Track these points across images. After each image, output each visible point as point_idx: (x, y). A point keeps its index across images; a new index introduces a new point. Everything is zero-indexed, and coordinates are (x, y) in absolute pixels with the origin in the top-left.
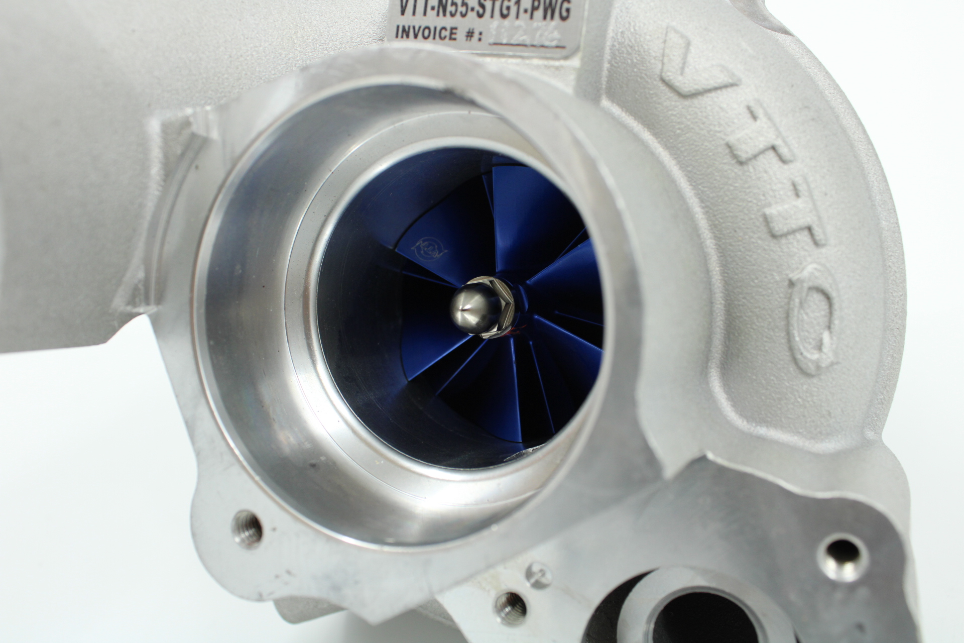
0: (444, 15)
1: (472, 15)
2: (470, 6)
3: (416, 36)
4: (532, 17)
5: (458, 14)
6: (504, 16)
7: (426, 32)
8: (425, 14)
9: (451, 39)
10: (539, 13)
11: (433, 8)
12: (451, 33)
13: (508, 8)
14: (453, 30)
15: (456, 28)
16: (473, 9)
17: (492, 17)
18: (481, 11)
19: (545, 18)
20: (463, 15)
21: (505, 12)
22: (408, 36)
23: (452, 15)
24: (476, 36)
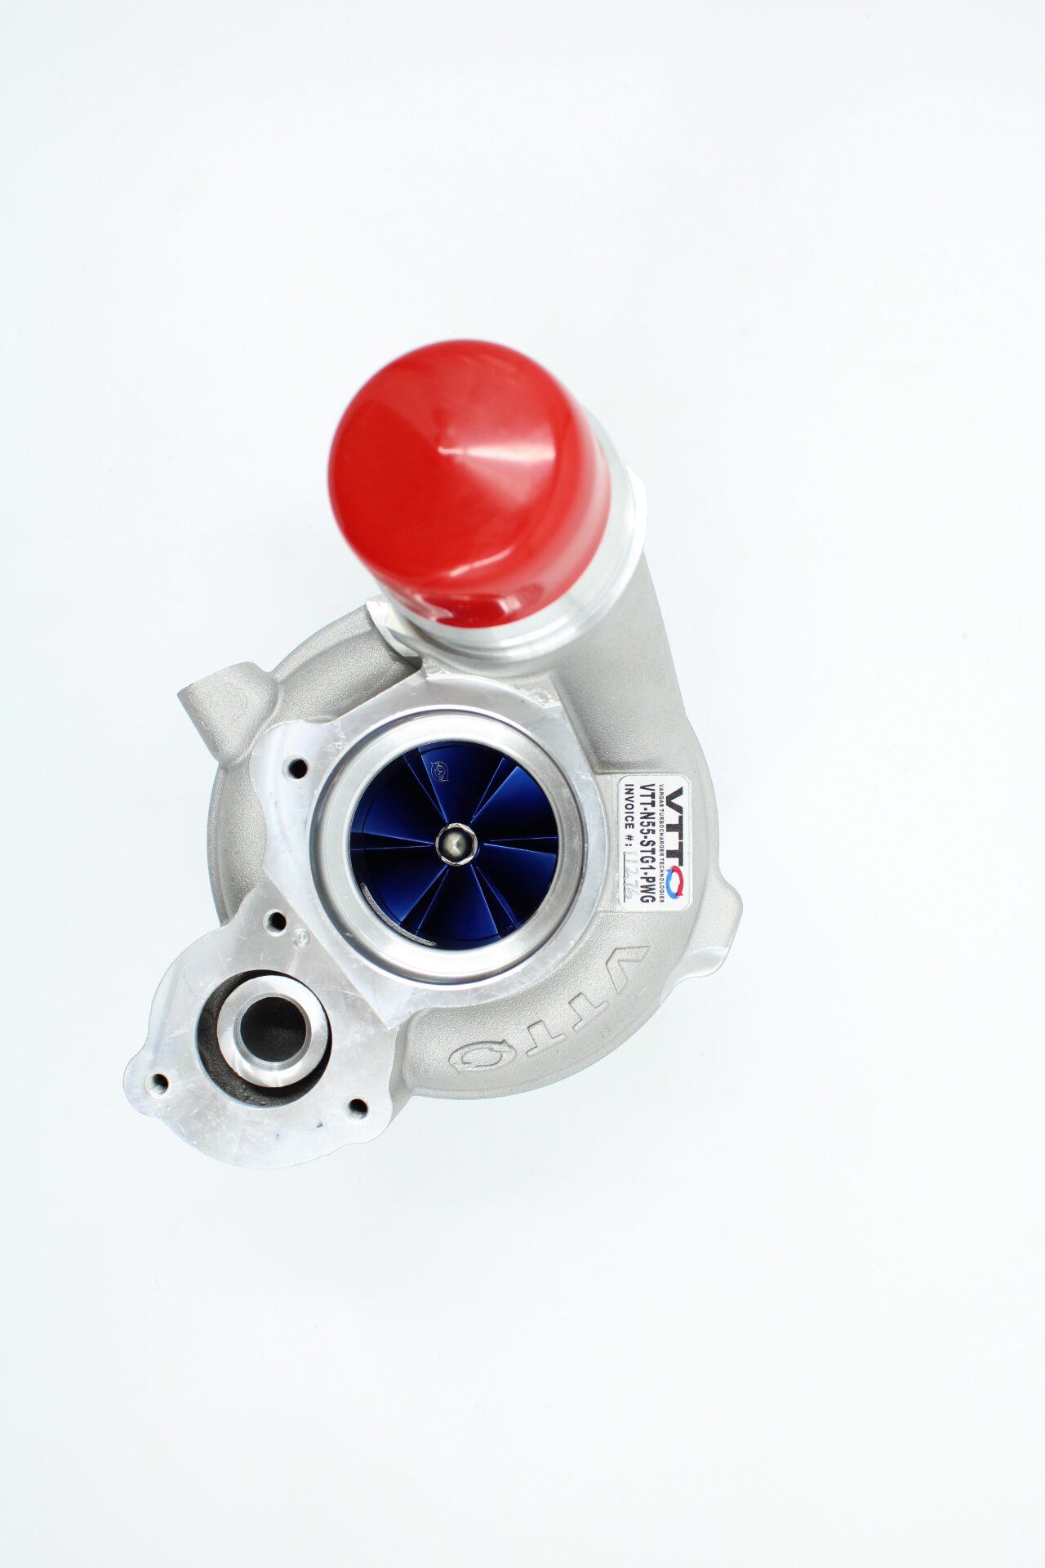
0: (641, 818)
1: (642, 837)
2: (647, 835)
3: (627, 799)
4: (642, 878)
5: (643, 828)
6: (642, 860)
7: (630, 807)
8: (642, 804)
9: (626, 825)
10: (644, 883)
11: (646, 809)
12: (630, 825)
13: (647, 862)
14: (632, 826)
15: (633, 827)
16: (646, 837)
17: (642, 851)
18: (644, 843)
19: (642, 887)
20: (641, 831)
21: (645, 860)
22: (626, 793)
23: (641, 824)
24: (629, 842)
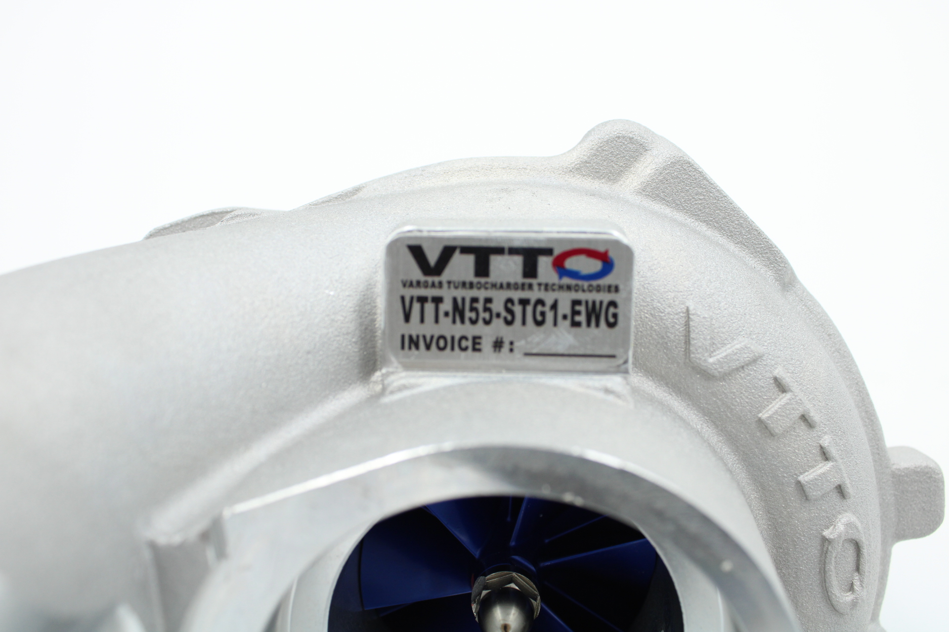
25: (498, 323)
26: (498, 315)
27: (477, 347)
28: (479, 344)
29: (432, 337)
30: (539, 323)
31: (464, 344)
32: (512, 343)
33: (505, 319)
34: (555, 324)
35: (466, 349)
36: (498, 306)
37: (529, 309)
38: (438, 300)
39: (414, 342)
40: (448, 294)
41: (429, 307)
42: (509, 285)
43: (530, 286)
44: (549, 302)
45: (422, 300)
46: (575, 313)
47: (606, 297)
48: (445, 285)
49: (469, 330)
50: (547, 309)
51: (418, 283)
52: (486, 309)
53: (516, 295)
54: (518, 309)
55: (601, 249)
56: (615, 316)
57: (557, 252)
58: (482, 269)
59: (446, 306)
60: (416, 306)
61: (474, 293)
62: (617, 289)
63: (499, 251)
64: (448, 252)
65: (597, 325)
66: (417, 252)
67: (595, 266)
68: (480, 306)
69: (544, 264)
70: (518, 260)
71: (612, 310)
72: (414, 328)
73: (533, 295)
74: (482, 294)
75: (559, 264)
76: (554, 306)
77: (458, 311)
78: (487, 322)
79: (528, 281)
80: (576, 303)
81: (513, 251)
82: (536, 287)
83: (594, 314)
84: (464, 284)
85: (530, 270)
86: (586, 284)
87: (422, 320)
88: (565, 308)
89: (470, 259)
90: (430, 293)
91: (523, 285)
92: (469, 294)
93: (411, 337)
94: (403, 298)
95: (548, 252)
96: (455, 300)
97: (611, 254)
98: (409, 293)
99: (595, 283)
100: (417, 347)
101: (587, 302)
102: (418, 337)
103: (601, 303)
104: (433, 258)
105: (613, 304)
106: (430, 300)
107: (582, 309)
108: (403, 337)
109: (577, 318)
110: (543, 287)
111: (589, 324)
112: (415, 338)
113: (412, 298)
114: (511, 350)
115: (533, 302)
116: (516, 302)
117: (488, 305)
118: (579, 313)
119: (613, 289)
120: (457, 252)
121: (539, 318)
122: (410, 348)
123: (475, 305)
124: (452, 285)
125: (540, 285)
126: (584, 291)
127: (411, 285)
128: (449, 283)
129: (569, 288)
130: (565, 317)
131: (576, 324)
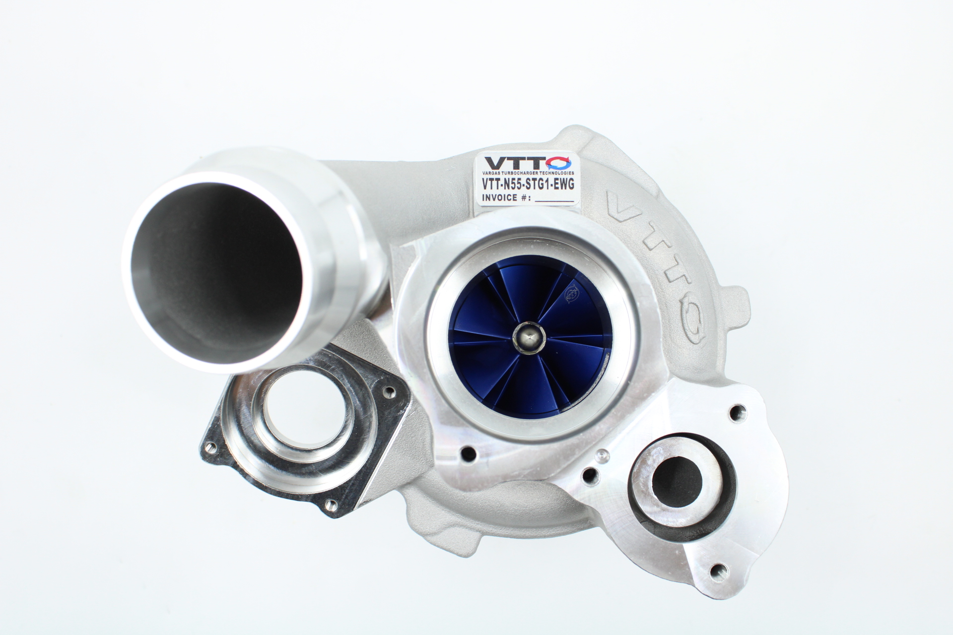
25: (524, 189)
26: (524, 185)
27: (515, 199)
28: (516, 197)
29: (496, 195)
30: (541, 188)
31: (509, 198)
32: (530, 197)
33: (527, 186)
34: (548, 188)
35: (510, 200)
36: (523, 182)
37: (537, 182)
38: (498, 180)
39: (488, 198)
40: (502, 177)
41: (495, 182)
42: (528, 173)
43: (537, 173)
44: (545, 180)
45: (491, 180)
46: (556, 183)
47: (569, 177)
48: (501, 173)
49: (511, 192)
50: (544, 182)
51: (490, 173)
52: (518, 183)
53: (531, 177)
54: (532, 182)
55: (566, 157)
56: (573, 184)
57: (547, 159)
58: (516, 166)
59: (502, 182)
60: (489, 182)
61: (513, 176)
62: (573, 173)
63: (523, 159)
64: (502, 160)
65: (566, 189)
66: (489, 160)
67: (564, 164)
68: (516, 182)
69: (542, 163)
70: (532, 162)
71: (571, 182)
72: (488, 191)
73: (538, 177)
74: (516, 177)
75: (548, 163)
76: (547, 181)
77: (507, 183)
78: (519, 188)
79: (536, 171)
80: (556, 179)
81: (529, 159)
82: (539, 173)
83: (564, 183)
84: (509, 172)
85: (537, 166)
86: (560, 171)
87: (491, 188)
88: (551, 181)
89: (512, 162)
90: (495, 177)
91: (534, 172)
92: (511, 177)
93: (487, 195)
94: (483, 179)
95: (544, 158)
96: (505, 179)
97: (569, 159)
98: (485, 177)
99: (564, 171)
100: (489, 200)
101: (561, 179)
102: (490, 195)
103: (567, 179)
104: (495, 163)
105: (572, 179)
106: (495, 179)
107: (559, 181)
108: (483, 195)
109: (557, 186)
110: (542, 173)
111: (562, 188)
112: (488, 196)
113: (487, 179)
114: (530, 200)
115: (538, 180)
116: (531, 179)
117: (519, 181)
118: (557, 183)
119: (571, 173)
120: (506, 159)
121: (541, 186)
122: (486, 200)
123: (513, 181)
124: (504, 173)
125: (541, 172)
126: (559, 174)
127: (487, 174)
128: (503, 172)
129: (553, 173)
130: (552, 185)
131: (556, 188)
